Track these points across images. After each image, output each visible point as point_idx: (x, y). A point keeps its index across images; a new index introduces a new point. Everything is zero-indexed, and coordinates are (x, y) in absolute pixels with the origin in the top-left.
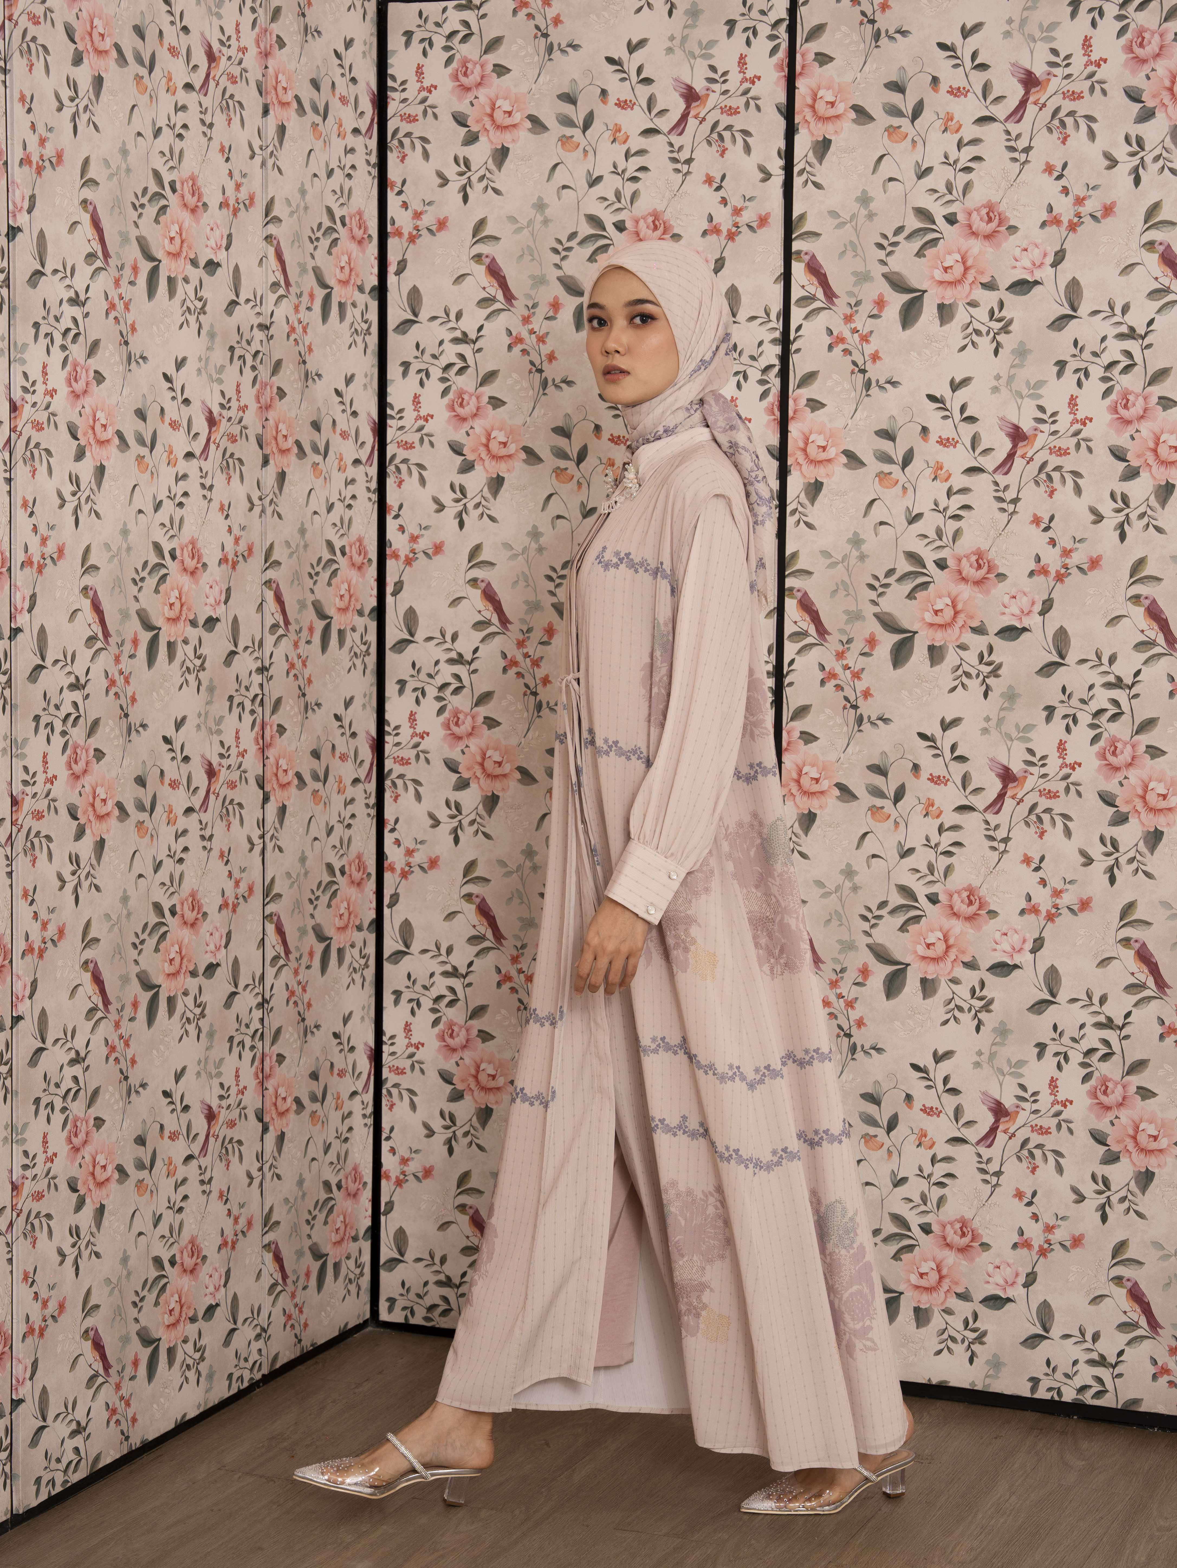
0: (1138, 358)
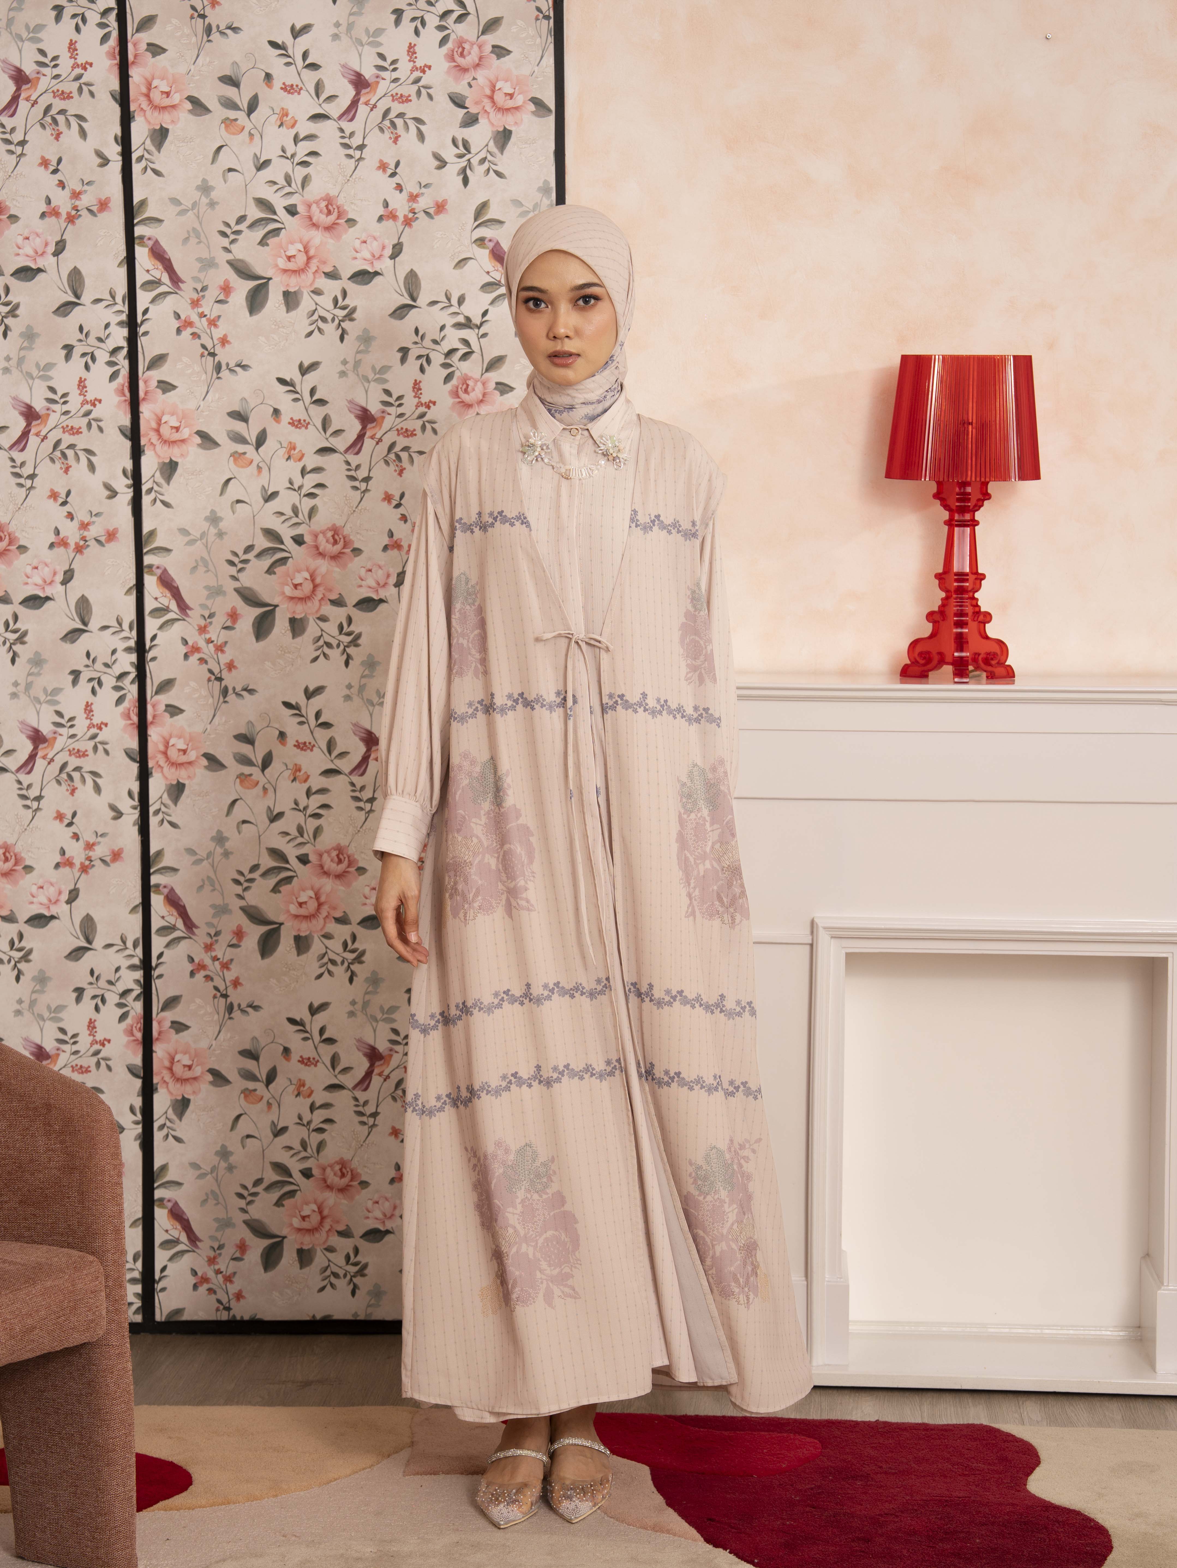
0: (475, 346)
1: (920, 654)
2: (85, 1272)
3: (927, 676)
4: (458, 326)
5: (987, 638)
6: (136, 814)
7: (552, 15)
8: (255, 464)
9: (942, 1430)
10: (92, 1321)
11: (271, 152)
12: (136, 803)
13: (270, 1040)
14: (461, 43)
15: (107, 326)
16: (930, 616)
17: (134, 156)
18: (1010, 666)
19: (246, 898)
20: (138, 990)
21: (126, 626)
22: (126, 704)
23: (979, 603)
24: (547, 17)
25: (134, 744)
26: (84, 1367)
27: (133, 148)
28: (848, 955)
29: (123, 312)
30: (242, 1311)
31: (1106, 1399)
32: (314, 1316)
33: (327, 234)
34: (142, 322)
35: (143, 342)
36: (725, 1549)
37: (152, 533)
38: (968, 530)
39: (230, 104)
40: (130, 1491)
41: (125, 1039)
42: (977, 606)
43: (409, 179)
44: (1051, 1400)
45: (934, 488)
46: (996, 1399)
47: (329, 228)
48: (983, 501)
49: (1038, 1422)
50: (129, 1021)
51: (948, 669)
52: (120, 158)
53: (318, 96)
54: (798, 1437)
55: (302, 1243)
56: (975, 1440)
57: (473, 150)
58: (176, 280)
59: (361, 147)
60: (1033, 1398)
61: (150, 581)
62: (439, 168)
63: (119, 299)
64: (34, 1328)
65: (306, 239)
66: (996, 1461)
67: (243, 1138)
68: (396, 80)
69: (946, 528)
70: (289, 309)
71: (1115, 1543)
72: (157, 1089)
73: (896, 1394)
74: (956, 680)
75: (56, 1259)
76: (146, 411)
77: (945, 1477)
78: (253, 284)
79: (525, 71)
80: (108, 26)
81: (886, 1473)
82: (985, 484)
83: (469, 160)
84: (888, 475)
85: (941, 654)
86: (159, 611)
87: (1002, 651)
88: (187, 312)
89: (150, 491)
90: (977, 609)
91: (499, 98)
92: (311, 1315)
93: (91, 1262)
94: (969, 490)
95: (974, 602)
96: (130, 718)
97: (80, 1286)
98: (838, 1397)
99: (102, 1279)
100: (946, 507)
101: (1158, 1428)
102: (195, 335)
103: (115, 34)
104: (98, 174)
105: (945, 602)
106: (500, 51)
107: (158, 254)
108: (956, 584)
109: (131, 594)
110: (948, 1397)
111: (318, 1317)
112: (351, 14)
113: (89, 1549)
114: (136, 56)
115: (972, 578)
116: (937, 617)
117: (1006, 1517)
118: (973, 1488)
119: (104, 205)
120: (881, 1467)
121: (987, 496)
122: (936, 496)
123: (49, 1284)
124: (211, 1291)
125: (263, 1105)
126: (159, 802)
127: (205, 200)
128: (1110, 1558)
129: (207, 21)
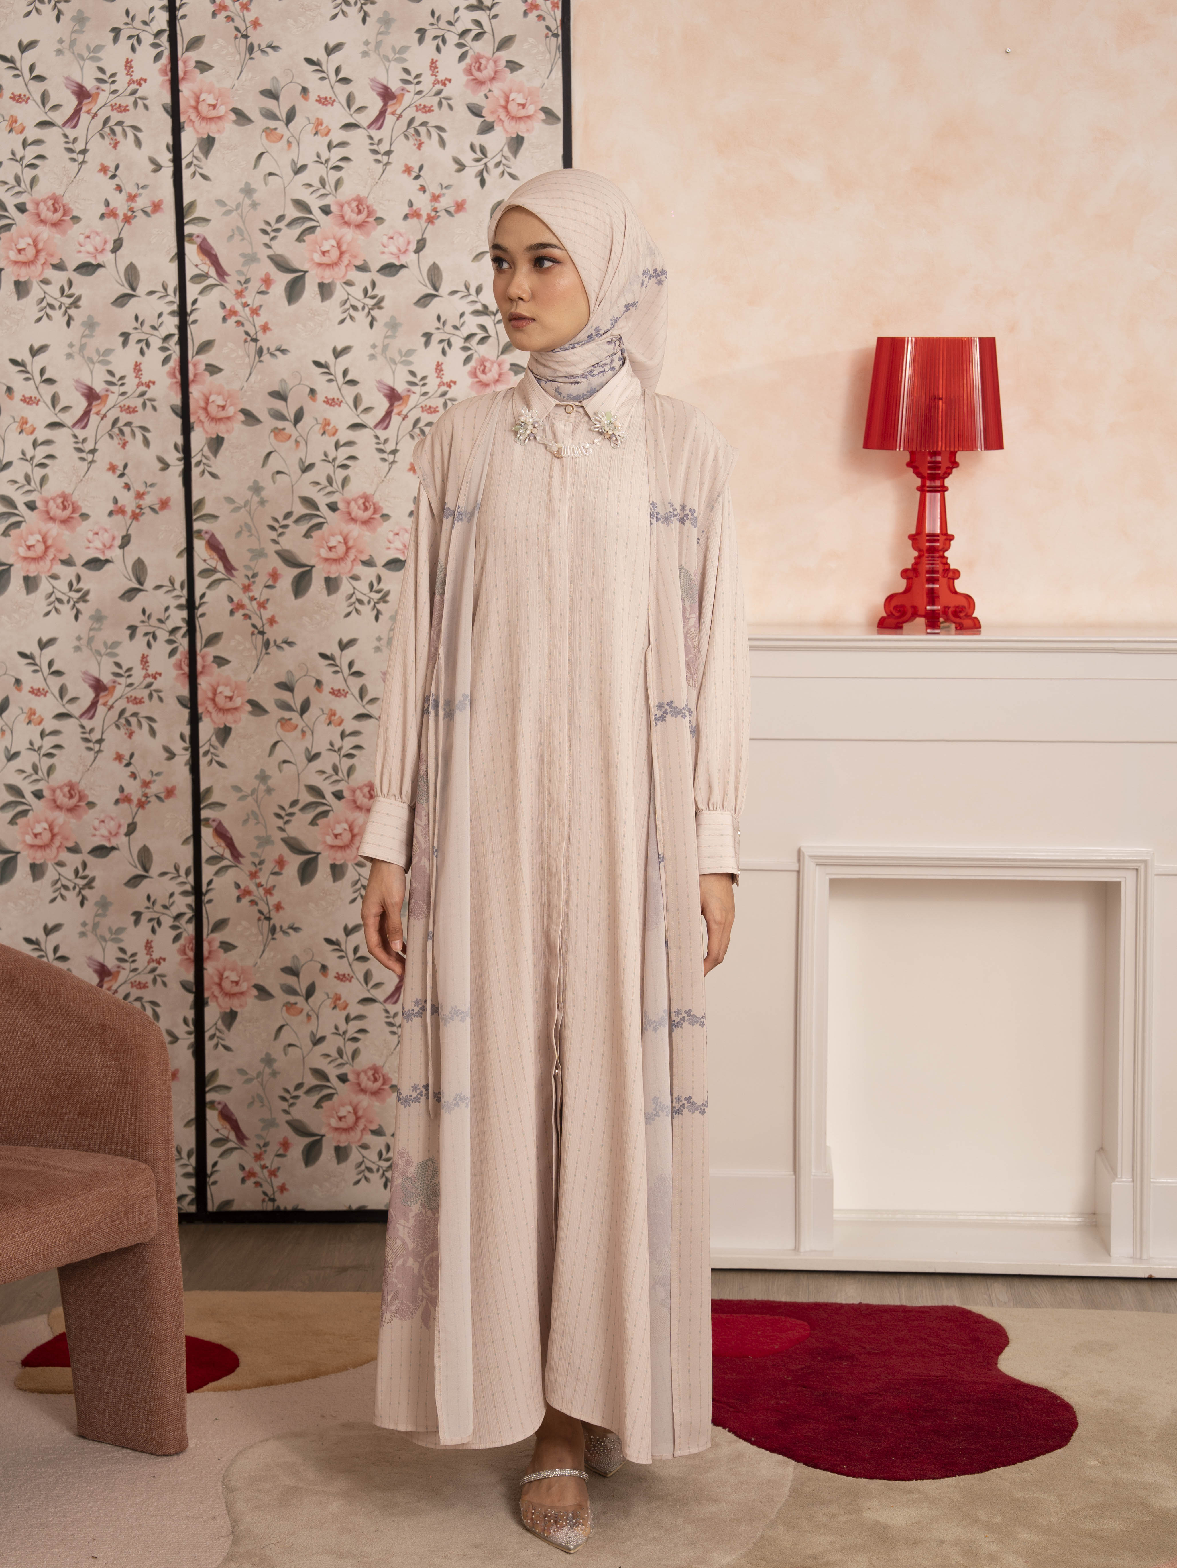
1: (896, 607)
2: (138, 1179)
3: (901, 628)
5: (956, 592)
6: (187, 755)
7: (560, 32)
9: (919, 1312)
10: (145, 1224)
11: (306, 157)
12: (187, 745)
14: (478, 58)
15: (160, 315)
16: (905, 573)
17: (184, 163)
18: (976, 618)
21: (177, 585)
22: (178, 656)
23: (949, 562)
24: (555, 35)
26: (138, 1265)
27: (183, 155)
29: (173, 302)
31: (1067, 1280)
33: (358, 232)
34: (192, 311)
35: (192, 329)
36: (724, 1427)
38: (938, 495)
39: (270, 115)
40: (181, 1377)
41: (178, 958)
42: (947, 564)
44: (1017, 1282)
45: (907, 457)
46: (966, 1281)
47: (359, 226)
48: (952, 468)
49: (1005, 1303)
50: (182, 941)
51: (921, 621)
52: (171, 164)
54: (789, 1319)
56: (950, 1321)
57: (489, 155)
58: (221, 273)
59: (388, 153)
60: (1000, 1280)
62: (459, 171)
63: (171, 291)
64: (90, 1231)
66: (969, 1342)
69: (918, 493)
71: (1080, 1419)
73: (876, 1277)
74: (929, 631)
75: (111, 1167)
77: (923, 1357)
79: (536, 83)
80: (160, 46)
81: (869, 1353)
82: (953, 454)
83: (485, 164)
84: (866, 446)
85: (915, 608)
87: (969, 604)
88: (232, 302)
90: (946, 567)
91: (512, 108)
92: (348, 1205)
93: (144, 1170)
94: (939, 459)
95: (944, 561)
97: (133, 1192)
98: (823, 1280)
99: (153, 1185)
100: (918, 474)
101: (1114, 1308)
103: (167, 53)
104: (151, 179)
105: (918, 561)
106: (513, 66)
107: (206, 250)
108: (928, 544)
109: (182, 557)
110: (924, 1280)
112: (379, 33)
113: (143, 1431)
114: (185, 73)
115: (942, 538)
116: (911, 574)
117: (980, 1395)
118: (949, 1367)
119: (157, 207)
120: (865, 1348)
121: (955, 464)
122: (909, 465)
123: (104, 1190)
126: (208, 744)
128: (1076, 1434)
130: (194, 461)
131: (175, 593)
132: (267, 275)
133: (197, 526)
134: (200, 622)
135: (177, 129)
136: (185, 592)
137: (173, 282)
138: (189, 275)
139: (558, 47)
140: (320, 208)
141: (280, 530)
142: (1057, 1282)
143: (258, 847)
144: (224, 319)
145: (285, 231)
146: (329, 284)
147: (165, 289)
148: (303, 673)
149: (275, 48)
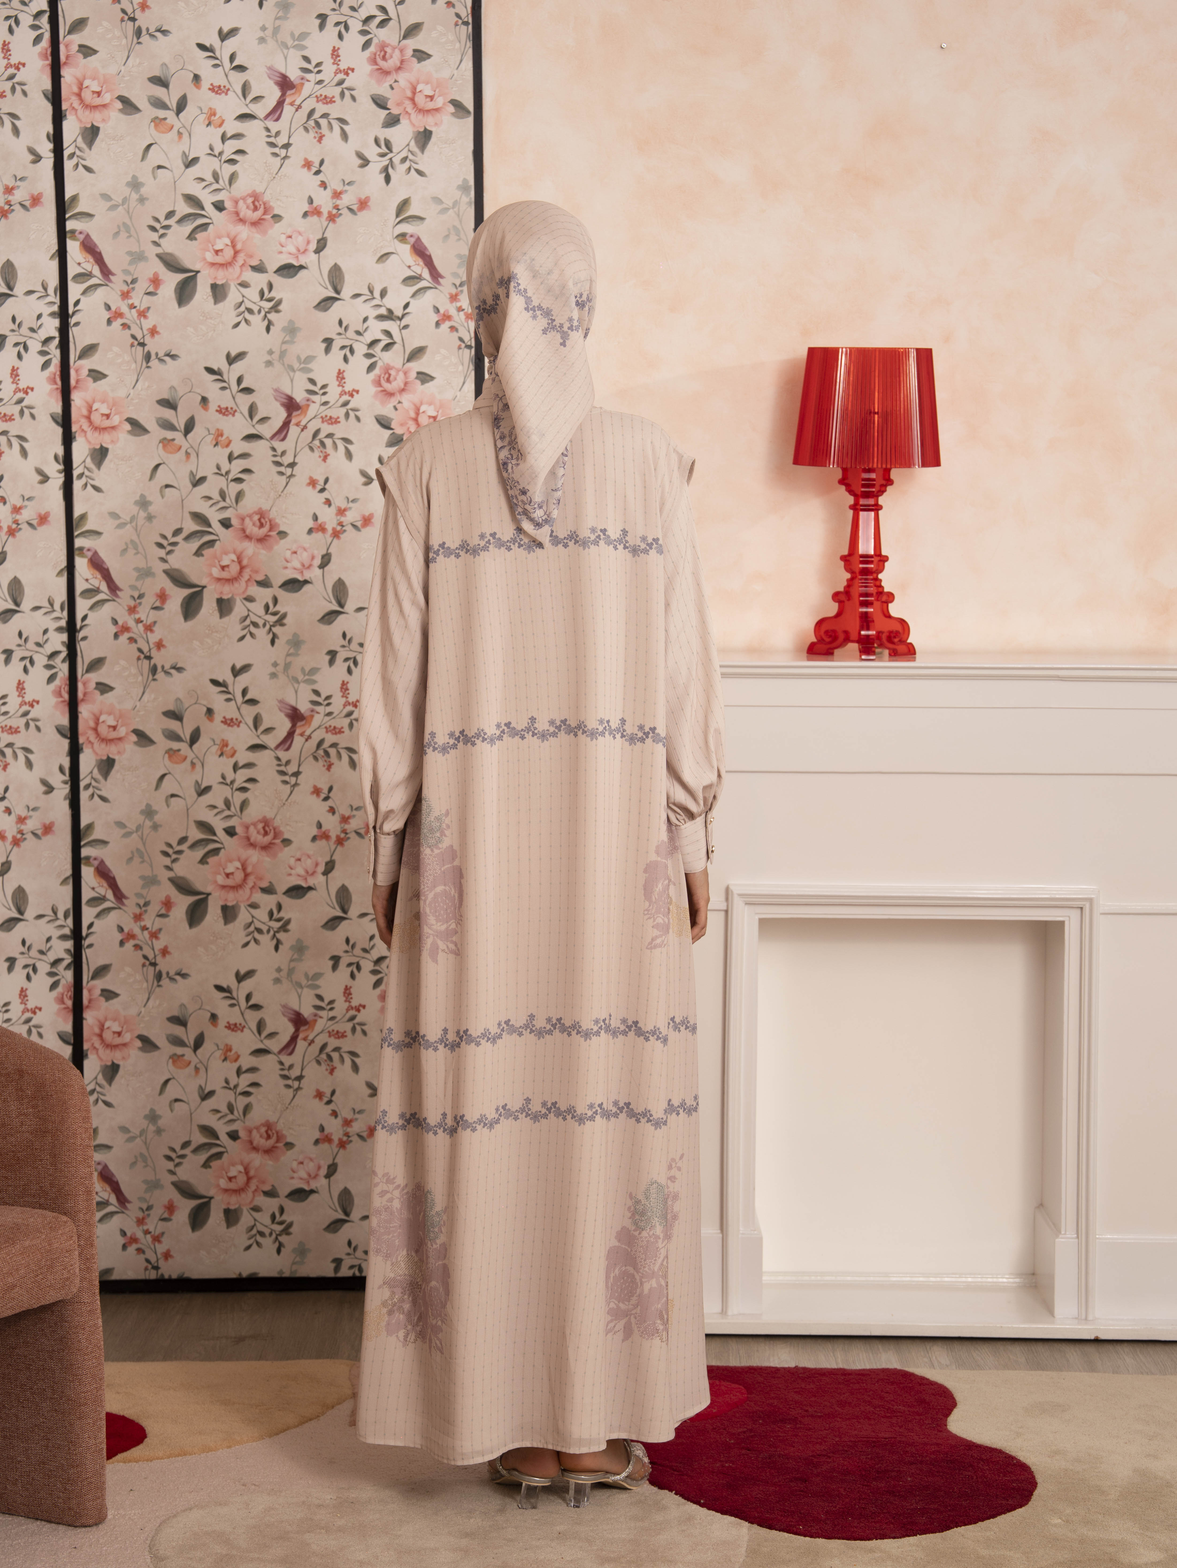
1: (826, 632)
3: (832, 654)
4: (381, 317)
5: (889, 617)
6: (66, 789)
7: (470, 21)
8: (183, 450)
9: (859, 1375)
10: (68, 1279)
11: (199, 149)
12: (67, 778)
13: (198, 1007)
14: (383, 47)
15: (39, 317)
16: (836, 596)
17: (66, 153)
18: (911, 644)
19: (175, 869)
20: (68, 959)
21: (57, 606)
22: (57, 682)
23: (883, 584)
24: (466, 23)
25: (65, 721)
27: (65, 145)
28: (761, 921)
29: (54, 303)
30: (170, 1270)
31: (1009, 1343)
32: (240, 1274)
33: (253, 229)
34: (74, 313)
35: (74, 332)
36: (671, 1490)
37: (83, 517)
38: (872, 514)
39: (159, 104)
42: (881, 586)
43: (333, 176)
44: (957, 1345)
46: (904, 1345)
47: (255, 224)
48: (886, 486)
49: (947, 1366)
50: (60, 989)
51: (853, 647)
52: (52, 155)
53: (245, 96)
54: (723, 1383)
55: (229, 1203)
56: (893, 1383)
57: (395, 150)
58: (106, 272)
59: (287, 146)
60: (940, 1343)
61: (81, 564)
62: (362, 166)
63: (51, 291)
65: (233, 234)
66: (915, 1404)
67: (171, 1102)
68: (320, 82)
69: (851, 512)
70: (216, 302)
71: (1039, 1479)
72: (87, 1055)
73: (809, 1341)
74: (863, 657)
76: (77, 399)
77: (869, 1419)
78: (181, 277)
79: (445, 74)
80: (40, 28)
81: (812, 1416)
83: (391, 159)
84: (796, 461)
85: (846, 633)
86: (90, 592)
87: (904, 629)
88: (117, 303)
89: (81, 476)
90: (880, 590)
91: (420, 100)
92: (238, 1273)
95: (878, 583)
96: (60, 696)
98: (754, 1345)
99: (75, 1238)
100: (850, 491)
101: (1061, 1370)
102: (125, 326)
103: (47, 36)
104: (30, 170)
105: (850, 582)
106: (421, 55)
107: (89, 247)
108: (861, 566)
109: (62, 576)
110: (859, 1344)
111: (244, 1275)
112: (277, 18)
114: (67, 57)
115: (875, 559)
116: (843, 598)
117: (933, 1456)
118: (897, 1429)
120: (807, 1411)
121: (889, 482)
122: (841, 482)
124: (140, 1251)
125: (190, 1069)
126: (90, 777)
127: (135, 196)
128: (1036, 1493)
129: (137, 24)
130: (75, 473)
131: (55, 615)
132: (156, 275)
133: (78, 543)
134: (82, 646)
135: (58, 118)
136: (65, 613)
137: (53, 282)
138: (70, 275)
139: (468, 36)
140: (213, 203)
141: (169, 548)
142: (999, 1345)
143: (143, 887)
144: (109, 322)
145: (175, 228)
146: (222, 285)
147: (45, 289)
148: (193, 701)
149: (165, 32)
